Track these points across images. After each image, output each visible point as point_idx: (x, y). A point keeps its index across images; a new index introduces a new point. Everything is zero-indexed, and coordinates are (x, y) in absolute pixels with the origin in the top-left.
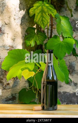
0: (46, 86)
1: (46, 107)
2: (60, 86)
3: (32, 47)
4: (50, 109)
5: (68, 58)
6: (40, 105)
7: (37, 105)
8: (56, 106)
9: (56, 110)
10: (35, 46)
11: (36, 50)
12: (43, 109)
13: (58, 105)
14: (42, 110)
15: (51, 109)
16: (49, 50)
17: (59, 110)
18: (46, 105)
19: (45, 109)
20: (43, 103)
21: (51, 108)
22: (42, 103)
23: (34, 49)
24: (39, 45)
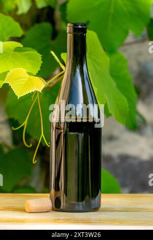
0: (65, 135)
1: (66, 202)
2: (111, 138)
3: (22, 15)
4: (77, 208)
5: (135, 49)
6: (46, 196)
7: (36, 197)
8: (97, 198)
9: (96, 209)
10: (30, 11)
11: (33, 25)
12: (57, 206)
13: (102, 195)
14: (53, 210)
15: (81, 208)
16: (75, 25)
17: (106, 210)
18: (66, 195)
19: (62, 207)
20: (57, 188)
21: (81, 203)
22: (53, 190)
23: (27, 21)
24: (43, 9)
